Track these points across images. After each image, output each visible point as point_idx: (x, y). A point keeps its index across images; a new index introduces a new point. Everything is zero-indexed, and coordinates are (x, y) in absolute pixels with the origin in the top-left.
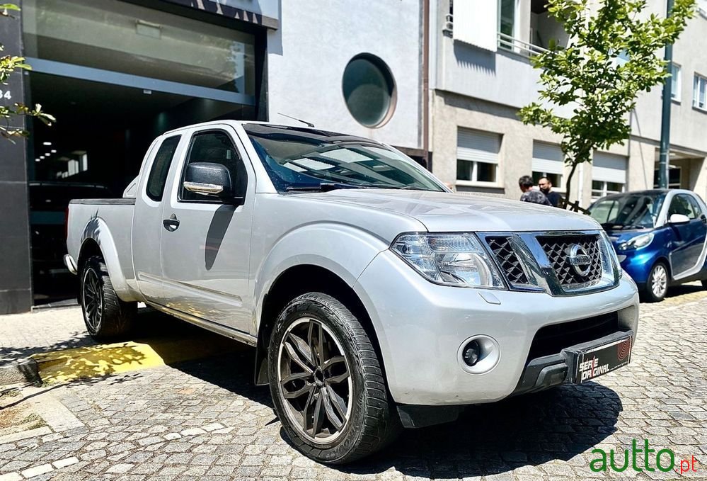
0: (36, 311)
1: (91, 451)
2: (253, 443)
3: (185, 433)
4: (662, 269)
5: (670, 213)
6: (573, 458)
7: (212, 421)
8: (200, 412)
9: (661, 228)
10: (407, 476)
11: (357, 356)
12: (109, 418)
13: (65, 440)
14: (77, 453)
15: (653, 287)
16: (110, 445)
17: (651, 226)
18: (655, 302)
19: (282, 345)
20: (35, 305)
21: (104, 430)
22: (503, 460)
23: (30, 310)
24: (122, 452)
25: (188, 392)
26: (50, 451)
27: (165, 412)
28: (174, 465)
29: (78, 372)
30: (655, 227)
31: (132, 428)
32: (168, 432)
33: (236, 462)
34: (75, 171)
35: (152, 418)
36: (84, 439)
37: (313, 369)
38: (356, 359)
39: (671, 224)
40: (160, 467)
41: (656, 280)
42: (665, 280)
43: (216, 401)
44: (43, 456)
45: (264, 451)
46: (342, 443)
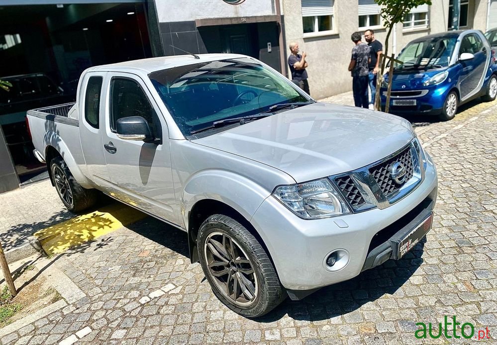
0: (23, 186)
1: (97, 320)
2: (196, 301)
3: (152, 295)
4: (454, 96)
5: (460, 52)
6: (396, 292)
7: (166, 282)
8: (157, 273)
9: (453, 65)
10: (296, 321)
11: (258, 263)
12: (100, 287)
13: (77, 311)
14: (89, 323)
15: (447, 110)
16: (108, 313)
17: (446, 64)
18: (448, 120)
19: (206, 245)
20: (21, 183)
21: (100, 299)
22: (353, 298)
23: (19, 187)
24: (117, 319)
25: (145, 255)
26: (71, 323)
27: (134, 275)
28: (152, 327)
29: (71, 241)
30: (450, 65)
31: (117, 296)
32: (141, 296)
33: (190, 321)
34: (12, 43)
35: (128, 283)
36: (89, 309)
37: (229, 261)
38: (258, 264)
39: (461, 61)
40: (143, 330)
41: (449, 105)
42: (455, 104)
43: (165, 261)
44: (68, 328)
45: (205, 307)
46: (254, 309)
